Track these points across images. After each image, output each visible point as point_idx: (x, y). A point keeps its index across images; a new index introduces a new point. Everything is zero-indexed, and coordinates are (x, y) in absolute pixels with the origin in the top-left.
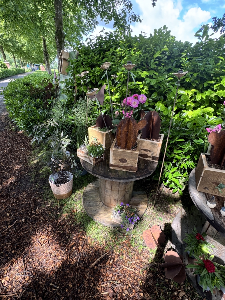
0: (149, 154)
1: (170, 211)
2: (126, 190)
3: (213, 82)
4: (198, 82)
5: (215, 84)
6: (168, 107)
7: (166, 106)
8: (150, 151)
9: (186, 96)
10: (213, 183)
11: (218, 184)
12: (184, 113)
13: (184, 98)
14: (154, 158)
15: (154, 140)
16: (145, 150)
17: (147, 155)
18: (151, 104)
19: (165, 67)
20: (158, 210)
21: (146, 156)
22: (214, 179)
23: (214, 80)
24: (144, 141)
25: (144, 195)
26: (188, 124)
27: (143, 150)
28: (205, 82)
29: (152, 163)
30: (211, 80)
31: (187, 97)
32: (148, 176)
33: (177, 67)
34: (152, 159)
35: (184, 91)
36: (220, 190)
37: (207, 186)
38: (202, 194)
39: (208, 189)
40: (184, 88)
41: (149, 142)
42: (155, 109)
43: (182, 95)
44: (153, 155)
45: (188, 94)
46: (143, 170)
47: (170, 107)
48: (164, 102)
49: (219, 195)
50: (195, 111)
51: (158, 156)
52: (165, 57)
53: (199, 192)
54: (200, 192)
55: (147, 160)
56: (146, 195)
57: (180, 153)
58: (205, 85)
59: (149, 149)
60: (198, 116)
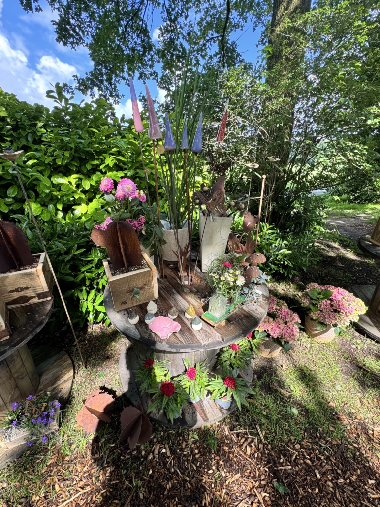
0: (29, 293)
1: (112, 354)
2: (16, 375)
3: (96, 162)
4: (77, 163)
5: (101, 164)
6: (47, 206)
7: (44, 205)
8: (27, 288)
9: (68, 185)
10: (127, 292)
11: (133, 291)
12: (75, 209)
13: (66, 188)
14: (40, 296)
15: (27, 267)
16: (17, 290)
17: (26, 297)
18: (15, 207)
19: (14, 144)
20: (94, 365)
21: (26, 299)
22: (124, 288)
23: (98, 159)
24: (7, 277)
25: (63, 358)
26: (86, 225)
27: (12, 291)
28: (87, 163)
29: (41, 305)
30: (94, 160)
31: (71, 186)
32: (38, 330)
33: (35, 142)
34: (39, 299)
35: (62, 178)
36: (138, 297)
37: (124, 299)
38: (122, 312)
39: (126, 303)
40: (61, 174)
41: (17, 274)
42: (26, 213)
43: (62, 184)
44: (37, 293)
45: (70, 182)
46: (25, 326)
47: (51, 206)
48: (38, 200)
49: (141, 303)
50: (91, 204)
51: (46, 289)
52: (8, 127)
53: (118, 312)
54: (121, 311)
55: (30, 305)
56: (67, 356)
57: (89, 269)
58: (89, 167)
59: (24, 286)
60: (97, 209)
